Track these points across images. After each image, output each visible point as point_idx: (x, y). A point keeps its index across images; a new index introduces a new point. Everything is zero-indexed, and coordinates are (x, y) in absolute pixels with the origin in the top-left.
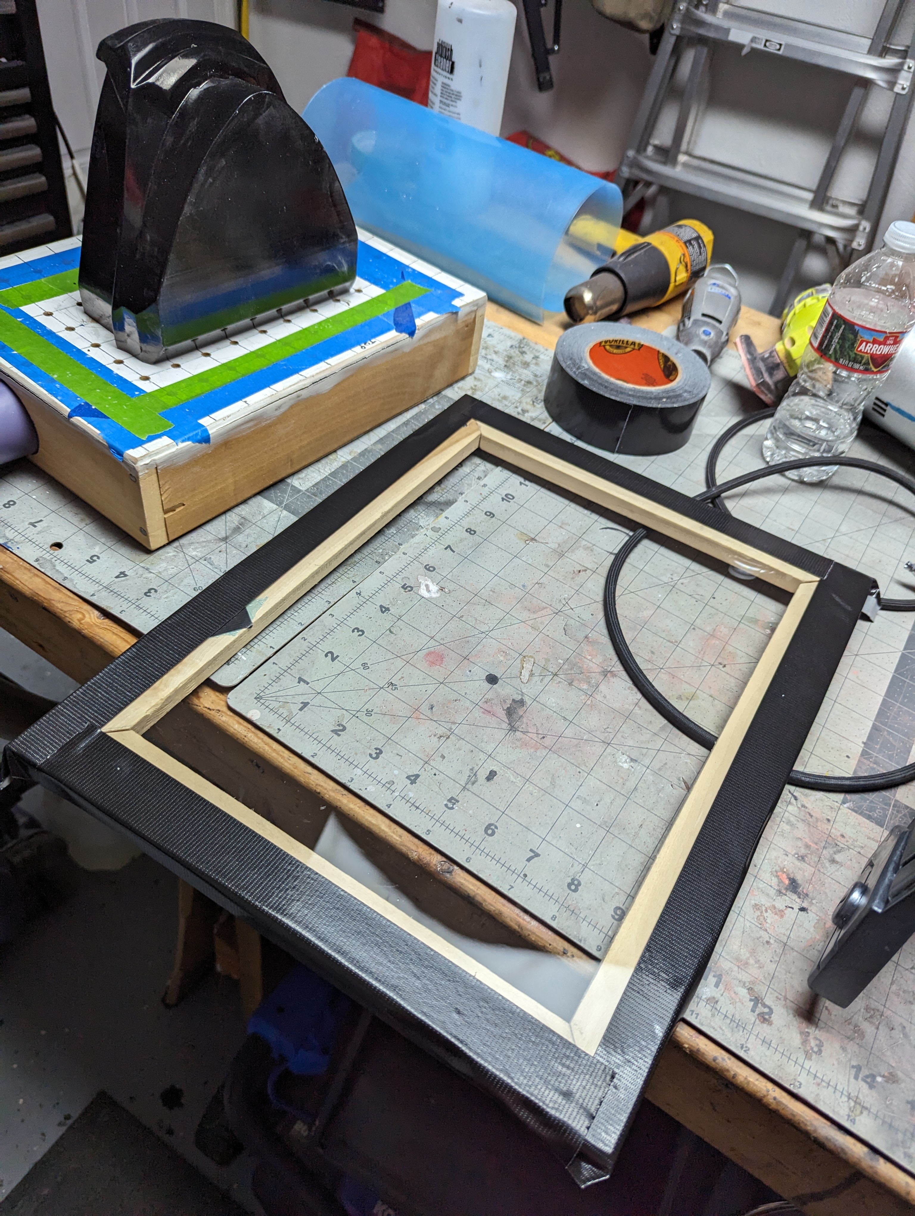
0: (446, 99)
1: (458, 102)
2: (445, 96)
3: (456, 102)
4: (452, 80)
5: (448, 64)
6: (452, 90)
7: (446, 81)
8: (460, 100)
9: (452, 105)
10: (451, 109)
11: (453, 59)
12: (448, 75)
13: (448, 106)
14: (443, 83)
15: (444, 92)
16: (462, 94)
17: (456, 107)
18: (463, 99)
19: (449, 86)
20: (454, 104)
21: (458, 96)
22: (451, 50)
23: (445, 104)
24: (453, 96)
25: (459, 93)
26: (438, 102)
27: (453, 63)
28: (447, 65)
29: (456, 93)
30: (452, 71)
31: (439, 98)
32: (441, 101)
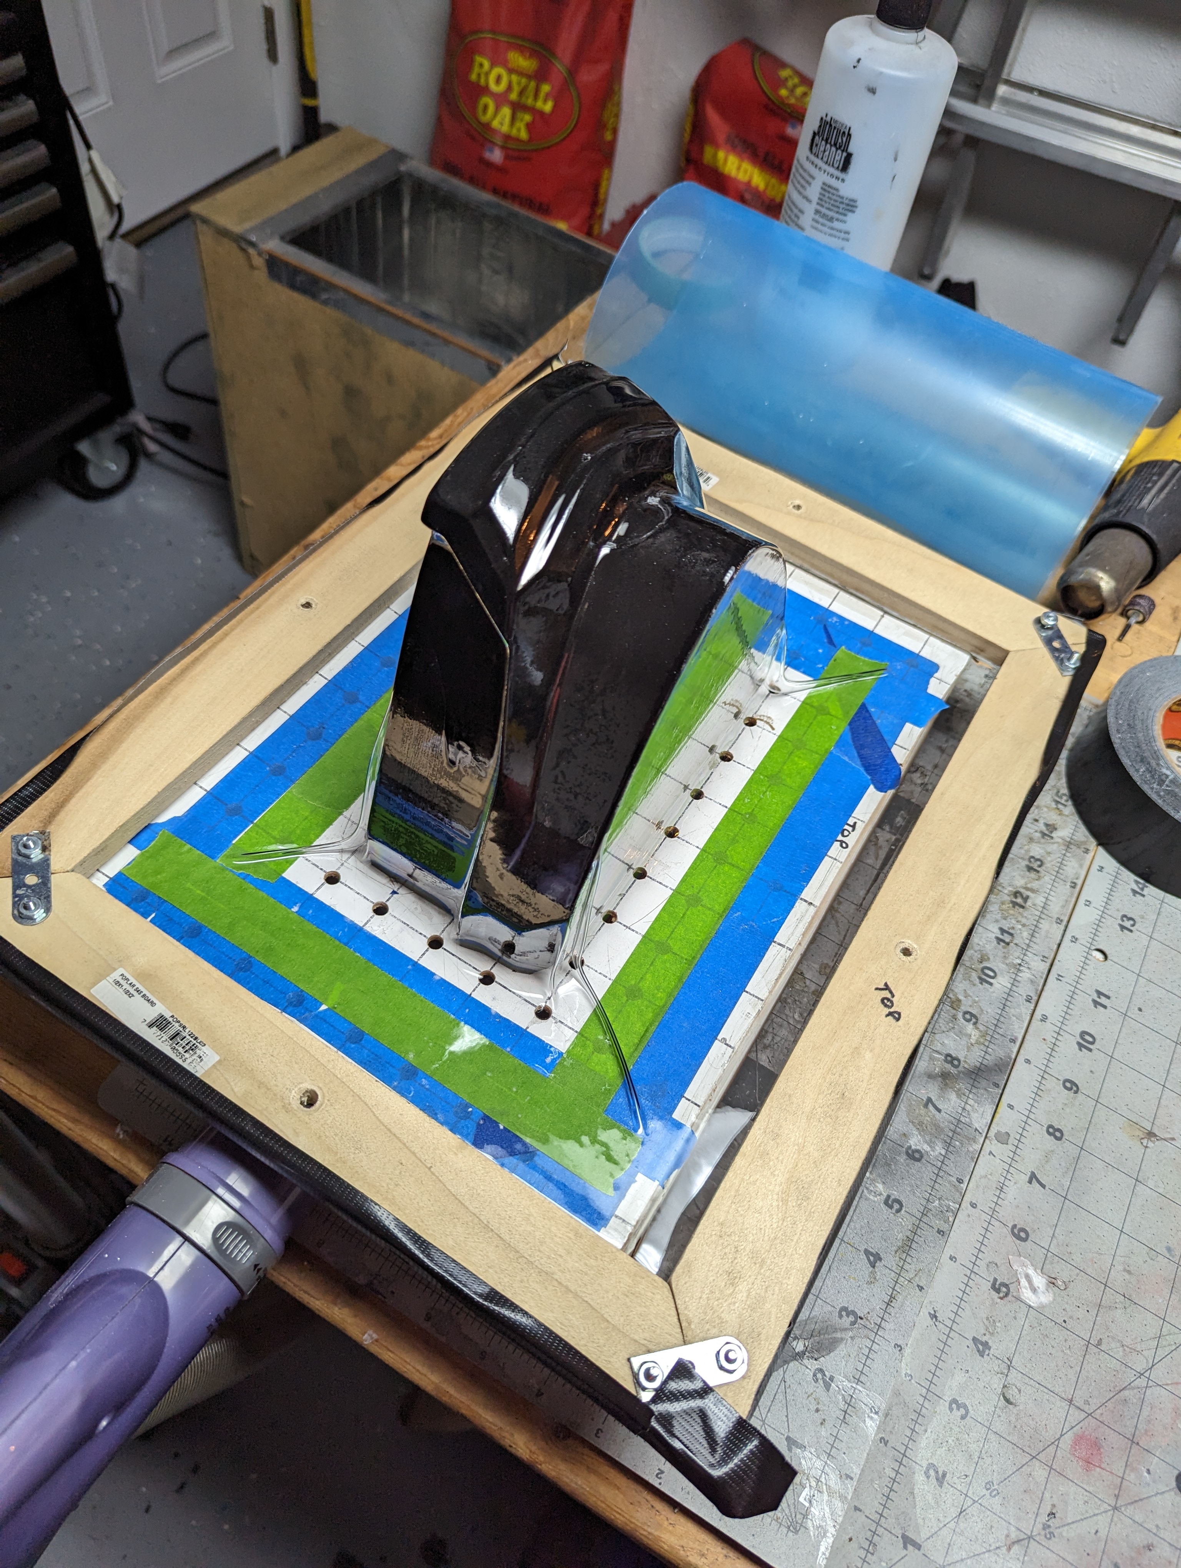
0: (829, 209)
1: (850, 214)
2: (827, 205)
3: (845, 215)
4: (843, 180)
5: (840, 156)
6: (842, 198)
7: (833, 182)
8: (854, 212)
9: (837, 220)
10: (836, 224)
11: (851, 149)
12: (837, 173)
13: (831, 219)
14: (824, 184)
15: (825, 199)
16: (858, 203)
17: (845, 222)
18: (858, 211)
19: (837, 190)
20: (841, 217)
21: (851, 206)
22: (849, 135)
23: (824, 216)
24: (842, 206)
25: (855, 201)
26: (813, 211)
27: (849, 156)
28: (838, 158)
29: (847, 202)
30: (845, 166)
31: (814, 206)
32: (817, 212)
